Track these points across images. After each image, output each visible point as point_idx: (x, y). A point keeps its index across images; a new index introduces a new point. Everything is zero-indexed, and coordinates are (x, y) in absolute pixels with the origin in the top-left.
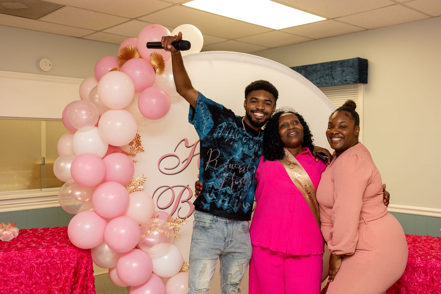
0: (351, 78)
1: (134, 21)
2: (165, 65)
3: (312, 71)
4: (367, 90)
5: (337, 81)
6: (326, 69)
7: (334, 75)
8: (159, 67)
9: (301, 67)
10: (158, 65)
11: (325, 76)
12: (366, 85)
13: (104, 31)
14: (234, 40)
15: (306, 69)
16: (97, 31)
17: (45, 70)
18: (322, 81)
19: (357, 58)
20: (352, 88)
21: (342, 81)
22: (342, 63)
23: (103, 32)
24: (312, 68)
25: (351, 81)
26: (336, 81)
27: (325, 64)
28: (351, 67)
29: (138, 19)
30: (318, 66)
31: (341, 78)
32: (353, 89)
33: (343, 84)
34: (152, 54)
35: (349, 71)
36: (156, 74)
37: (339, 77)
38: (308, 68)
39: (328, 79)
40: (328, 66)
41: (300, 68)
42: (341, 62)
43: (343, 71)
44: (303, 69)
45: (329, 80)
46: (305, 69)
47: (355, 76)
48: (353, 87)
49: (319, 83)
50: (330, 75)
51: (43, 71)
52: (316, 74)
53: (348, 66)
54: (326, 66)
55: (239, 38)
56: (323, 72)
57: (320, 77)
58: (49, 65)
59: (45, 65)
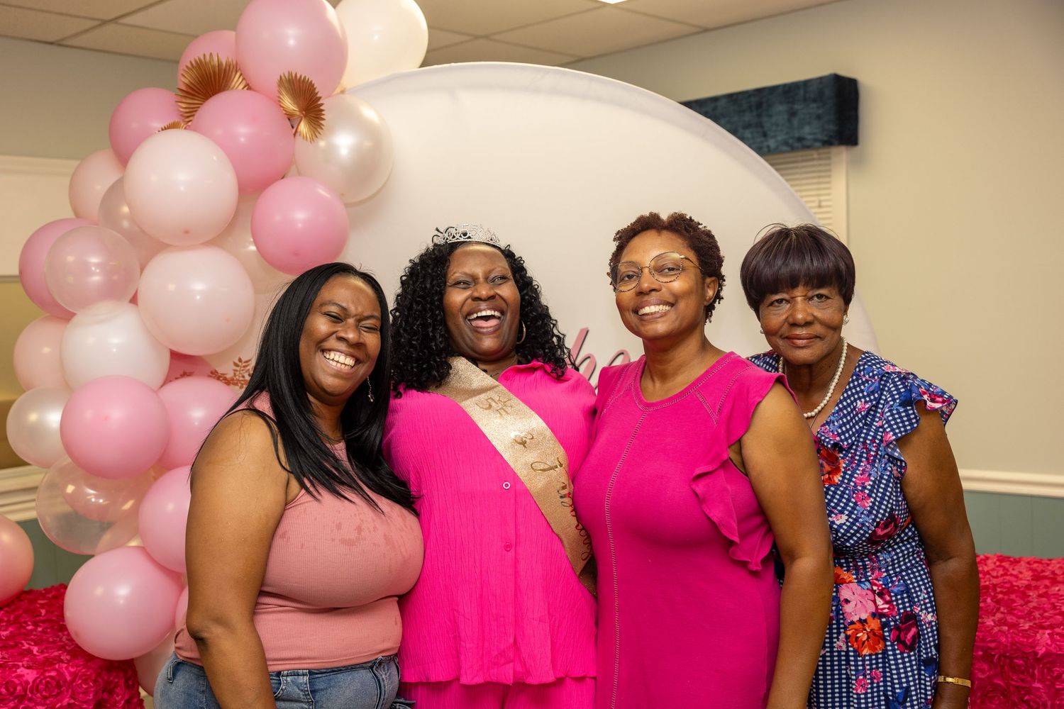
0: (816, 131)
2: (323, 110)
4: (857, 163)
5: (776, 140)
6: (744, 111)
7: (767, 125)
8: (305, 116)
10: (300, 111)
12: (853, 149)
13: (122, 21)
14: (487, 37)
16: (104, 22)
19: (830, 75)
20: (813, 160)
21: (791, 141)
22: (789, 92)
23: (121, 24)
25: (816, 140)
26: (772, 143)
27: (740, 97)
28: (814, 101)
30: (722, 103)
31: (787, 133)
32: (815, 163)
33: (793, 149)
34: (283, 78)
35: (810, 114)
36: (299, 137)
37: (782, 131)
39: (750, 135)
40: (750, 102)
42: (787, 89)
43: (793, 114)
45: (753, 138)
47: (826, 127)
48: (816, 156)
50: (757, 127)
53: (805, 99)
54: (744, 101)
56: (736, 119)
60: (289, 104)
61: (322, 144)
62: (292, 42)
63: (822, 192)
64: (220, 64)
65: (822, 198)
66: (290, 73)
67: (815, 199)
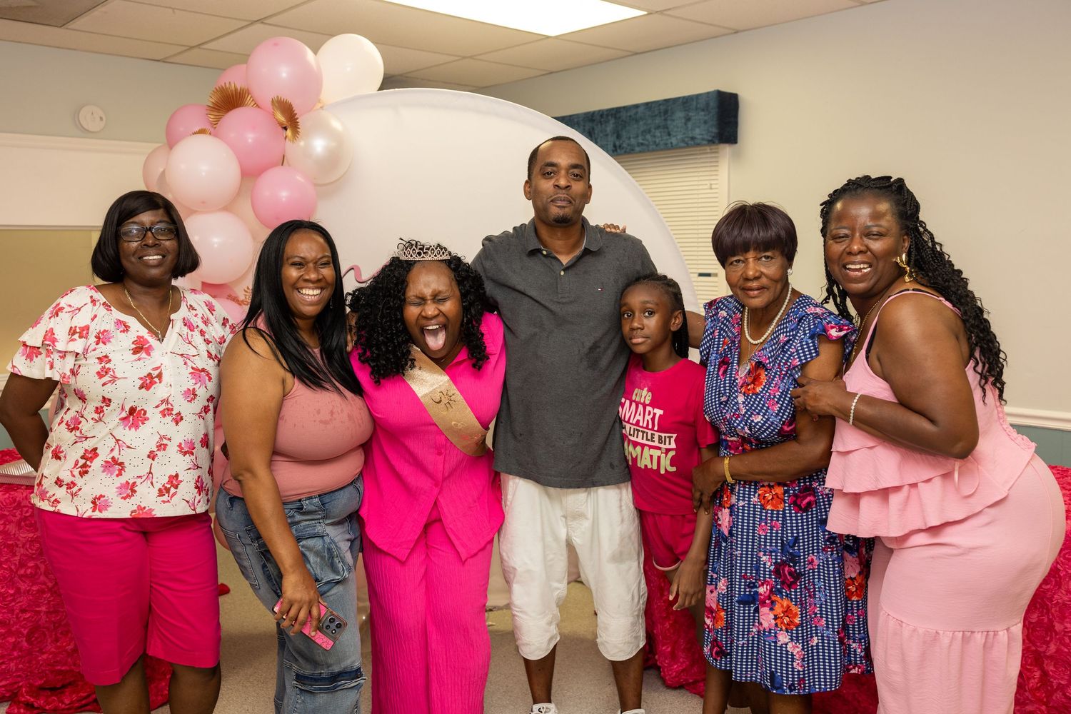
0: (704, 132)
1: (258, 26)
2: (299, 122)
3: (628, 118)
4: (737, 156)
5: (677, 139)
6: (656, 116)
7: (671, 127)
8: (289, 126)
9: (607, 110)
10: (287, 122)
11: (653, 130)
12: (736, 145)
13: (205, 46)
14: (471, 57)
15: (618, 116)
16: (192, 48)
17: (91, 129)
18: (647, 140)
19: (714, 91)
20: (707, 153)
21: (686, 139)
22: (686, 102)
23: (204, 49)
24: (629, 114)
25: (703, 139)
26: (674, 140)
27: (653, 105)
28: (703, 110)
29: (265, 22)
30: (641, 110)
31: (684, 134)
32: (709, 156)
33: (688, 146)
34: (274, 99)
35: (700, 120)
36: (287, 140)
37: (681, 131)
38: (622, 114)
39: (659, 134)
40: (660, 109)
42: (685, 100)
43: (688, 119)
44: (612, 115)
45: (661, 136)
46: (615, 114)
47: (710, 129)
48: (709, 151)
49: (642, 144)
50: (664, 128)
51: (88, 131)
52: (635, 126)
53: (697, 109)
54: (656, 109)
55: (481, 54)
56: (649, 121)
57: (644, 132)
58: (99, 119)
59: (90, 118)
60: (281, 118)
61: (302, 144)
62: (284, 75)
63: (713, 178)
64: (236, 90)
65: (712, 182)
66: (278, 97)
67: (707, 182)
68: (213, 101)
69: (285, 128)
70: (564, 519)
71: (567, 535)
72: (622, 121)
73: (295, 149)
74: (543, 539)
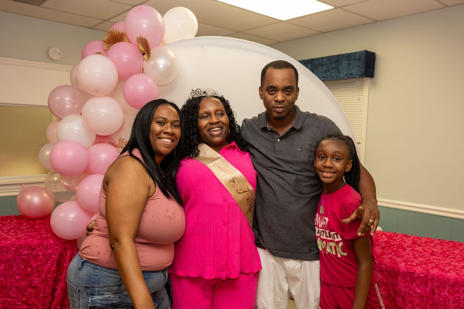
0: (358, 71)
4: (373, 84)
5: (343, 75)
6: (333, 63)
7: (340, 68)
8: (146, 52)
11: (331, 70)
12: (373, 79)
13: (109, 20)
14: (242, 32)
16: (105, 21)
17: (54, 59)
18: (327, 75)
19: (364, 51)
21: (348, 75)
22: (349, 56)
24: (318, 62)
25: (357, 75)
26: (341, 75)
27: (331, 58)
28: (358, 60)
30: (325, 60)
31: (347, 72)
32: (358, 84)
33: (349, 78)
34: (138, 38)
35: (356, 65)
36: (144, 60)
37: (345, 71)
38: (315, 62)
40: (334, 60)
41: (306, 61)
42: (348, 55)
43: (349, 65)
45: (335, 73)
46: (312, 62)
47: (361, 70)
48: (359, 81)
49: (325, 77)
50: (336, 69)
52: (322, 68)
53: (354, 59)
55: (246, 30)
56: (329, 66)
57: (326, 71)
58: (58, 54)
59: (54, 53)
60: (142, 48)
61: (152, 63)
62: (145, 26)
63: (360, 95)
64: (119, 33)
65: (360, 97)
66: (140, 36)
67: (357, 97)
68: (106, 38)
69: (144, 54)
70: (286, 280)
71: (289, 288)
72: (315, 65)
73: (148, 65)
74: (274, 290)
